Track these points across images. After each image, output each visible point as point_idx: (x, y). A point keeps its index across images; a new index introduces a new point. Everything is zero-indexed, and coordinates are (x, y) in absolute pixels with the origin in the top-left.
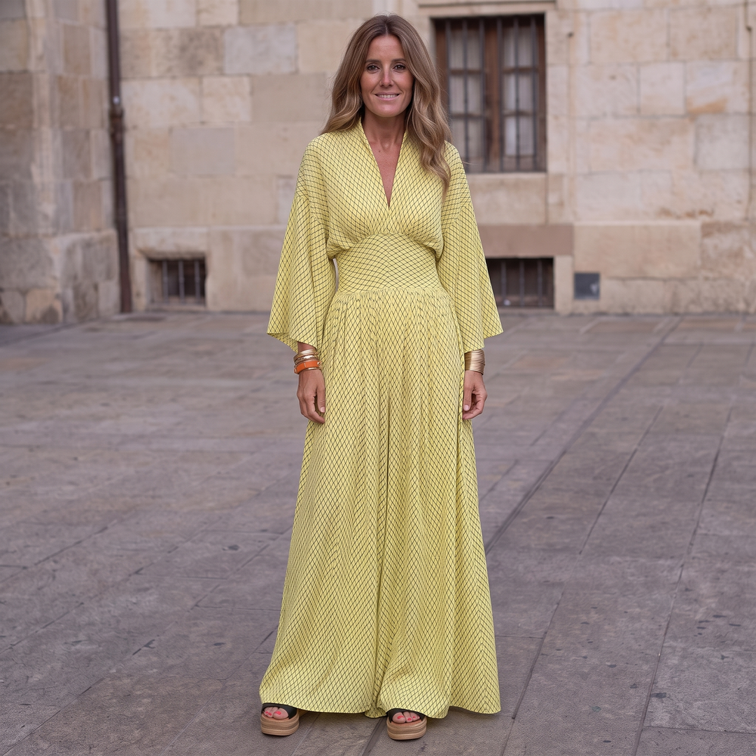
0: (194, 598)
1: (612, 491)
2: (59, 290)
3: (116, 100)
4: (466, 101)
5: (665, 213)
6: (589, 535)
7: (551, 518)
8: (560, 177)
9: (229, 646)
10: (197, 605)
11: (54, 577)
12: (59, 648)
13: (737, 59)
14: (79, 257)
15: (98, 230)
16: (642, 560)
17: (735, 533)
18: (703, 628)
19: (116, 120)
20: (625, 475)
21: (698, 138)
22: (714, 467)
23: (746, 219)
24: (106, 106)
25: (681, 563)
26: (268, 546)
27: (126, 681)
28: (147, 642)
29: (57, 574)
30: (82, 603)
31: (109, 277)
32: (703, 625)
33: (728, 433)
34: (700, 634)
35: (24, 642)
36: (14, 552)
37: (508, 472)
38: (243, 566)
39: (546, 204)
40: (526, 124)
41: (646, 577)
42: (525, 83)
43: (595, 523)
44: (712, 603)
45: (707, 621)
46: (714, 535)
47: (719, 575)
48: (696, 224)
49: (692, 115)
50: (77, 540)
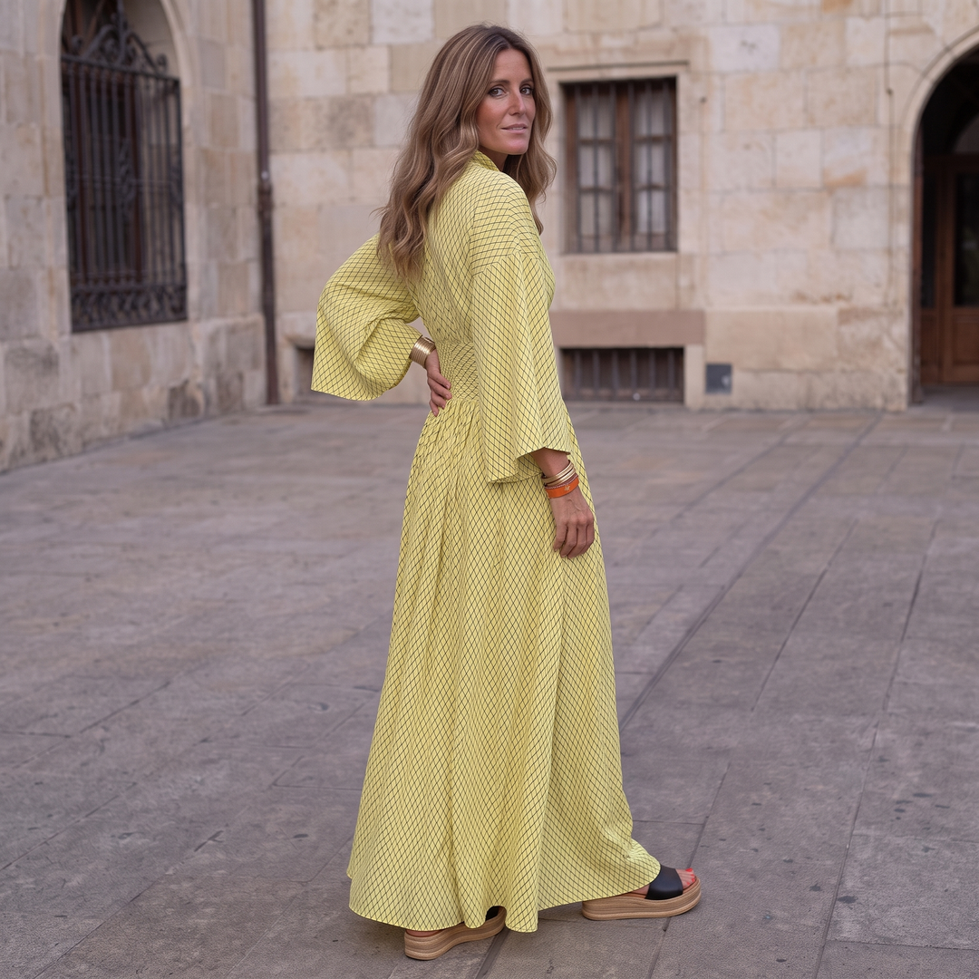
0: (273, 774)
1: (793, 627)
2: (200, 379)
3: (264, 175)
4: (596, 174)
5: (801, 297)
6: (763, 686)
7: (718, 661)
8: (690, 258)
9: (313, 838)
10: (275, 784)
11: (103, 749)
12: (105, 843)
13: (876, 124)
14: (222, 345)
15: (244, 315)
16: (827, 719)
17: (942, 680)
18: (902, 811)
19: (265, 198)
20: (810, 604)
21: (835, 214)
22: (916, 594)
23: (885, 304)
24: (254, 182)
25: (875, 722)
26: (363, 705)
27: (186, 885)
28: (213, 833)
29: (106, 745)
30: (135, 784)
31: (255, 365)
32: (903, 807)
33: (933, 551)
34: (898, 818)
35: (62, 836)
36: (56, 715)
37: (669, 600)
38: (334, 730)
39: (677, 287)
40: (658, 198)
41: (833, 742)
42: (658, 154)
43: (772, 669)
44: (914, 776)
45: (908, 802)
46: (915, 684)
47: (923, 738)
48: (831, 310)
49: (829, 188)
50: (133, 699)
